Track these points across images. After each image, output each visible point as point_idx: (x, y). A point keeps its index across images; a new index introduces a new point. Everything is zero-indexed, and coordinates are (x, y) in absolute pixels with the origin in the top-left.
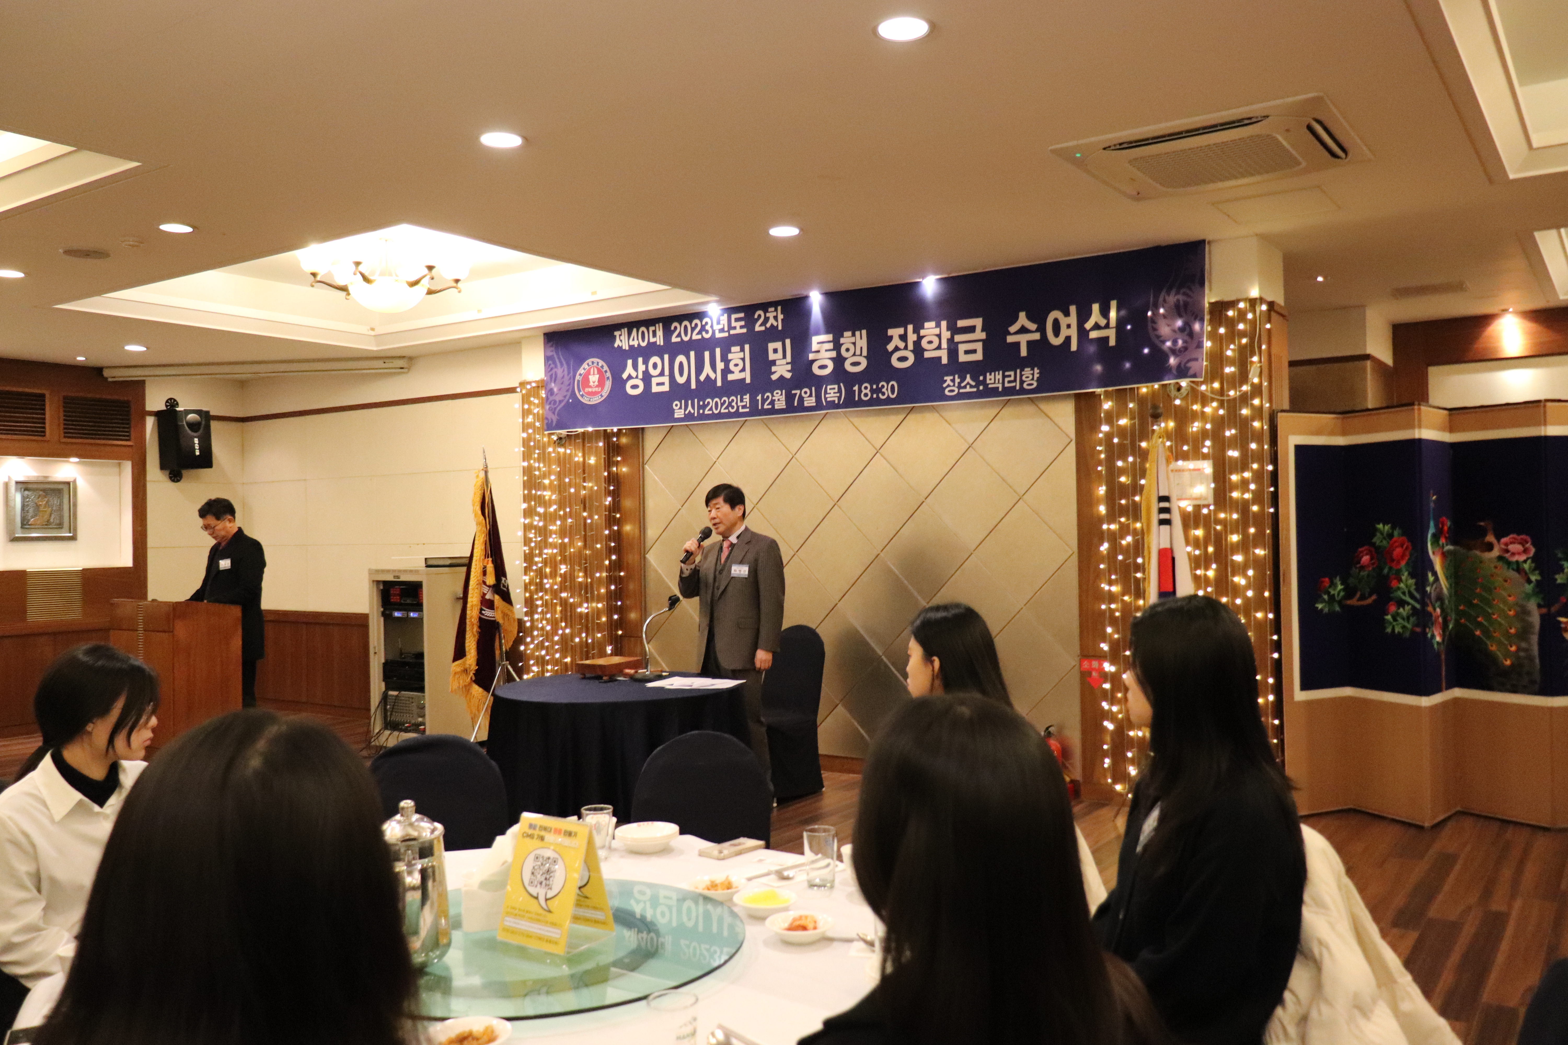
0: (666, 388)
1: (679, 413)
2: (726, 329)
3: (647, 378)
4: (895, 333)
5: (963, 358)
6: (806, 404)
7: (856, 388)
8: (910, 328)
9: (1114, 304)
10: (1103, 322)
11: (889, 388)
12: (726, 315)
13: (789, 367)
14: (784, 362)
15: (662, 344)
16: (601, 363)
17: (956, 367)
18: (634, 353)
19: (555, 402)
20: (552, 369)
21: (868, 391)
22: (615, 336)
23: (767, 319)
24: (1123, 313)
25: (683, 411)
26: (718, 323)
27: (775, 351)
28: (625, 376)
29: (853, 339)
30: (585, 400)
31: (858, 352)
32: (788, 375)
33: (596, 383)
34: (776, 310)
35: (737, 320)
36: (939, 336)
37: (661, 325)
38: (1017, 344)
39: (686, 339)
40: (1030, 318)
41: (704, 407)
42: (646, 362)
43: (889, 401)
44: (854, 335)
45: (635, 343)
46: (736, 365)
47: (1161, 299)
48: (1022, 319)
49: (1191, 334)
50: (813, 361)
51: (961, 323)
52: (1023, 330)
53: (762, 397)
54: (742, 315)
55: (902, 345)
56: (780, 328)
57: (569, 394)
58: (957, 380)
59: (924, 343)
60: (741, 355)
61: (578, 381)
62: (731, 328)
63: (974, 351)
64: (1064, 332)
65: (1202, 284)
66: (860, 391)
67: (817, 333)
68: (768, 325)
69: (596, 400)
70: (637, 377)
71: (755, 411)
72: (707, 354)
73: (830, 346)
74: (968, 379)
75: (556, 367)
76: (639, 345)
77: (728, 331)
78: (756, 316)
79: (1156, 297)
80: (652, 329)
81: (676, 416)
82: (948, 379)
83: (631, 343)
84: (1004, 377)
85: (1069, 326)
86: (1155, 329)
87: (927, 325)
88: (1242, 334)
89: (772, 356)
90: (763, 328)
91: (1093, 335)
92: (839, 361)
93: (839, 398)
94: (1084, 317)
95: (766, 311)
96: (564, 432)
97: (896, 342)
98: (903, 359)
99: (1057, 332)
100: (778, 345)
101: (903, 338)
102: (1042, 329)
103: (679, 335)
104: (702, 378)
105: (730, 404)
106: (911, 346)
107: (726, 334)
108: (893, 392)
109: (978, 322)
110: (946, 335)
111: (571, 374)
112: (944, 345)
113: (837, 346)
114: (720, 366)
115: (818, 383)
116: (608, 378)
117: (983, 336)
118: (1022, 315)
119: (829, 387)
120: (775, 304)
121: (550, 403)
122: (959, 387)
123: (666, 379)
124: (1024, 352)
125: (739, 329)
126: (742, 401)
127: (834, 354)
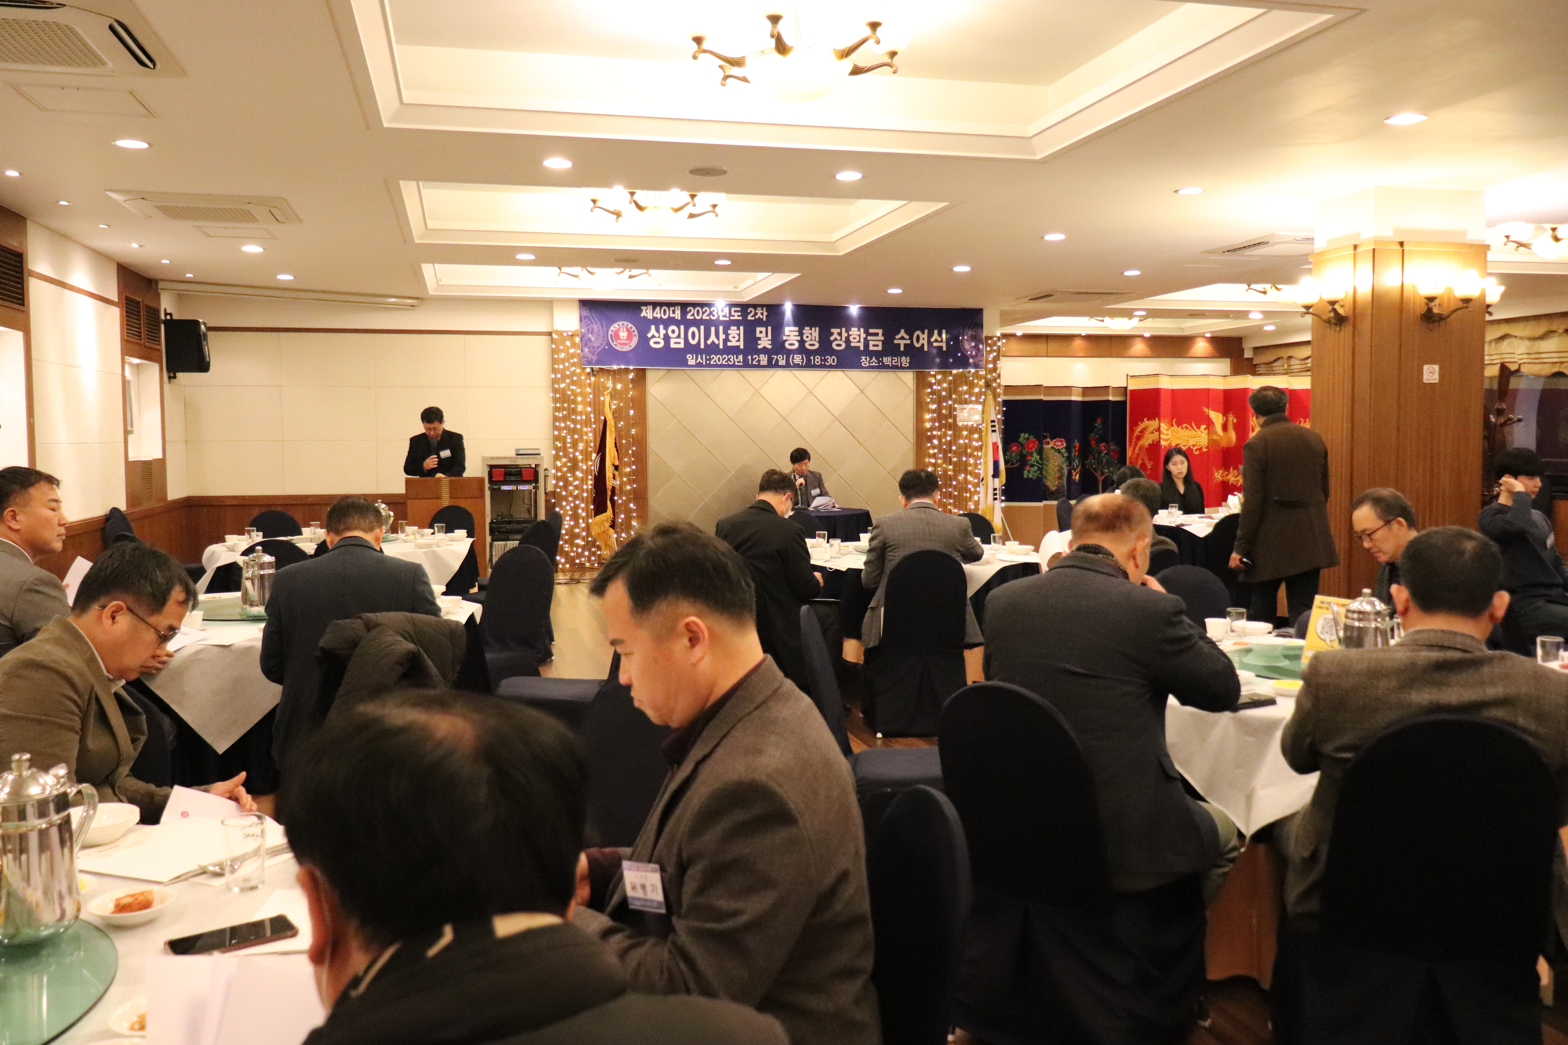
0: (682, 346)
1: (691, 362)
2: (728, 315)
3: (667, 338)
4: (835, 331)
5: (871, 348)
6: (780, 364)
7: (812, 358)
8: (844, 330)
9: (944, 331)
10: (939, 339)
11: (831, 360)
12: (728, 308)
13: (770, 342)
14: (767, 339)
15: (679, 318)
16: (630, 325)
17: (867, 352)
18: (656, 322)
19: (594, 347)
20: (589, 325)
21: (819, 360)
22: (642, 310)
23: (756, 314)
24: (948, 336)
25: (694, 361)
26: (722, 311)
27: (761, 332)
28: (649, 335)
29: (810, 332)
30: (618, 348)
31: (813, 339)
32: (770, 347)
33: (625, 338)
34: (762, 309)
35: (735, 311)
36: (859, 336)
37: (679, 307)
38: (899, 345)
39: (698, 318)
40: (906, 332)
41: (710, 360)
42: (666, 328)
43: (831, 366)
44: (811, 329)
45: (659, 316)
46: (734, 337)
47: (965, 333)
48: (902, 333)
49: (978, 349)
50: (786, 340)
51: (871, 331)
52: (902, 338)
53: (752, 358)
54: (739, 309)
55: (839, 338)
56: (764, 319)
57: (605, 343)
58: (868, 359)
59: (851, 338)
60: (738, 332)
61: (611, 335)
62: (730, 315)
63: (877, 346)
64: (921, 342)
65: (982, 328)
66: (814, 360)
67: (789, 326)
68: (757, 317)
69: (626, 349)
70: (659, 337)
71: (746, 365)
72: (713, 329)
73: (797, 333)
74: (874, 359)
75: (592, 324)
76: (661, 317)
77: (729, 317)
78: (749, 311)
79: (964, 330)
80: (672, 309)
81: (689, 363)
82: (863, 358)
83: (655, 315)
84: (892, 360)
85: (923, 339)
86: (963, 346)
87: (853, 329)
88: (995, 351)
89: (758, 335)
90: (753, 318)
91: (935, 344)
92: (802, 342)
93: (803, 362)
94: (930, 335)
95: (755, 309)
96: (596, 367)
97: (836, 336)
98: (839, 345)
99: (918, 341)
100: (764, 329)
101: (840, 334)
102: (911, 338)
103: (693, 315)
104: (709, 342)
105: (729, 360)
106: (844, 339)
107: (728, 319)
108: (834, 362)
109: (880, 331)
110: (863, 336)
111: (605, 329)
112: (862, 340)
113: (801, 334)
114: (722, 336)
115: (789, 353)
116: (635, 335)
117: (883, 338)
118: (902, 331)
119: (795, 356)
120: (762, 306)
121: (589, 348)
122: (869, 363)
123: (682, 341)
124: (902, 349)
125: (737, 316)
126: (737, 358)
127: (799, 338)
